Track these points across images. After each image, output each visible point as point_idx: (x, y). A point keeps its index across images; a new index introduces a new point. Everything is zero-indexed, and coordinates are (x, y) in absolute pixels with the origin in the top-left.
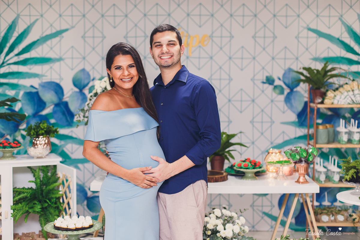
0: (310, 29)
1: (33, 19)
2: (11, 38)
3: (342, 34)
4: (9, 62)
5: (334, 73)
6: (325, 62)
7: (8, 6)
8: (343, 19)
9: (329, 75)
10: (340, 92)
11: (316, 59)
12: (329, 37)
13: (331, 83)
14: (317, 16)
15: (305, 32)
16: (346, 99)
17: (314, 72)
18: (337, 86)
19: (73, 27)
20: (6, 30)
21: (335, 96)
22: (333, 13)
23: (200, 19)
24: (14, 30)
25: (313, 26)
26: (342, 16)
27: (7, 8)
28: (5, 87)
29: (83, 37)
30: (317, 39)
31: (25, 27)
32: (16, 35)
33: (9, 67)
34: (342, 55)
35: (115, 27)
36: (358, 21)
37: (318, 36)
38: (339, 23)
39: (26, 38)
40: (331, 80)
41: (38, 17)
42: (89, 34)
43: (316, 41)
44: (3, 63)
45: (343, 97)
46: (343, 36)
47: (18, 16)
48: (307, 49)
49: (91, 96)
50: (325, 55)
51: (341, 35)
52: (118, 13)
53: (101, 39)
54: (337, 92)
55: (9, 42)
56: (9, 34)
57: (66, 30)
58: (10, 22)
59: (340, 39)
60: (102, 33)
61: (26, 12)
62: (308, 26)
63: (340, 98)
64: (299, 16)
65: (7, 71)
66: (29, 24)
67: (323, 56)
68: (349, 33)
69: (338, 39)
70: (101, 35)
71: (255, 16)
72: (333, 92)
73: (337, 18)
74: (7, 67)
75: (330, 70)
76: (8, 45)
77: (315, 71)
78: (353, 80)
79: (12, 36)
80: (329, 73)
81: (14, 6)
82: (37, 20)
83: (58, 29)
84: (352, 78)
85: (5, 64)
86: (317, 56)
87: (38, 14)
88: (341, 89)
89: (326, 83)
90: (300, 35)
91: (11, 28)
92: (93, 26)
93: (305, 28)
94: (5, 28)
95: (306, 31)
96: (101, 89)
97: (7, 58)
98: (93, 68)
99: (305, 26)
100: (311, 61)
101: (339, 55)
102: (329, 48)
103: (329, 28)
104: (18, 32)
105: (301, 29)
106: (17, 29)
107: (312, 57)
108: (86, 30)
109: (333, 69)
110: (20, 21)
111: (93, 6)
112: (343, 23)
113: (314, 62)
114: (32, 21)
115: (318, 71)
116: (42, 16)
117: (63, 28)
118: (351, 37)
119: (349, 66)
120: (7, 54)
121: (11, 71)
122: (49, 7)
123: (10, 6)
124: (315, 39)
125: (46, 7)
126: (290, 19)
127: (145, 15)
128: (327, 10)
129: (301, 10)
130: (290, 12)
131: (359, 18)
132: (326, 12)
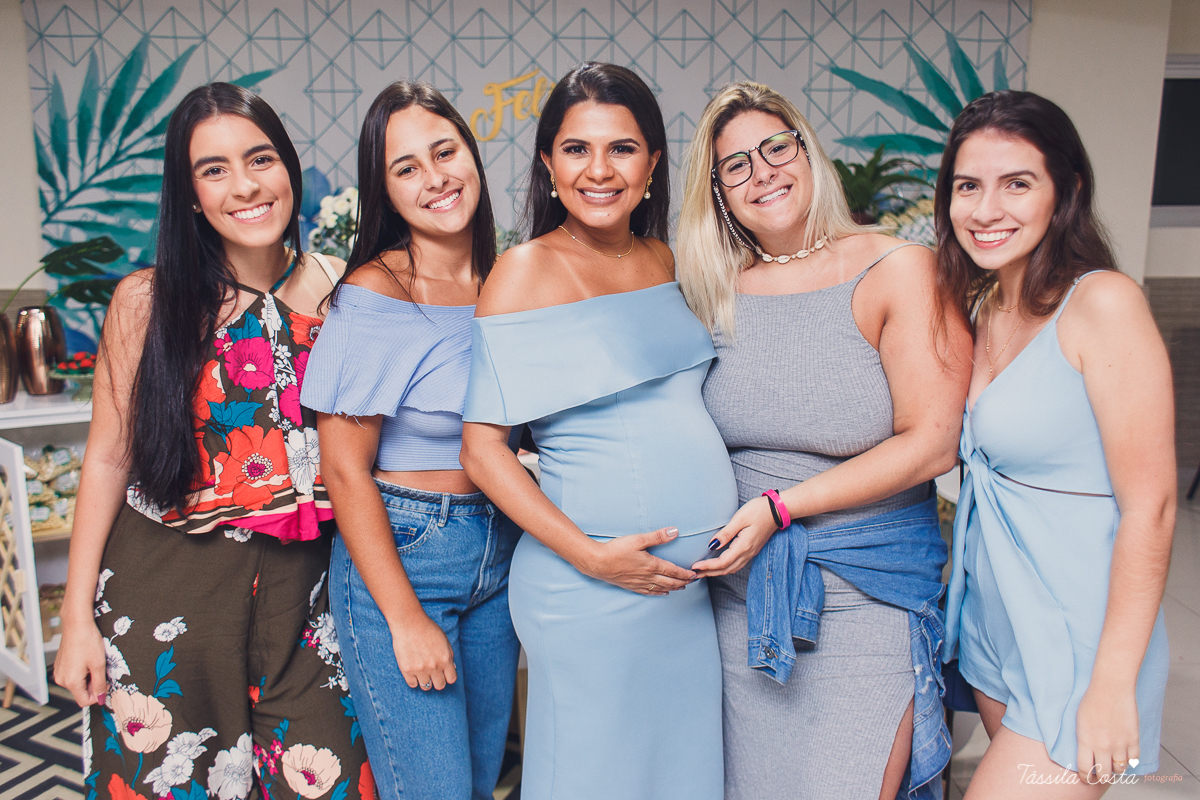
0: (837, 71)
1: (184, 46)
2: (131, 94)
3: (909, 80)
4: (132, 151)
5: (893, 171)
6: (874, 149)
7: (120, 12)
8: (913, 46)
9: (885, 177)
10: (910, 217)
11: (848, 141)
12: (880, 89)
13: (889, 197)
14: (855, 38)
15: (825, 79)
16: (924, 234)
17: (849, 172)
18: (901, 203)
19: (282, 67)
20: (118, 72)
21: (899, 226)
22: (891, 30)
23: (583, 45)
24: (139, 73)
25: (843, 63)
26: (910, 38)
27: (117, 18)
28: (127, 211)
29: (309, 91)
30: (852, 94)
31: (166, 65)
32: (143, 85)
33: (133, 164)
34: (908, 131)
35: (382, 68)
36: (946, 50)
37: (854, 88)
38: (905, 53)
39: (168, 92)
40: (887, 191)
41: (197, 42)
42: (322, 83)
43: (850, 99)
44: (118, 154)
45: (917, 229)
46: (911, 86)
47: (146, 39)
48: (829, 118)
49: (317, 236)
50: (869, 131)
51: (907, 84)
52: (389, 31)
53: (351, 96)
54: (903, 218)
55: (128, 102)
56: (127, 85)
57: (266, 74)
58: (127, 50)
59: (905, 92)
60: (353, 81)
61: (165, 28)
62: (832, 62)
63: (912, 231)
64: (811, 39)
65: (129, 173)
66: (174, 59)
67: (863, 134)
68: (925, 80)
69: (900, 93)
70: (350, 86)
71: (712, 38)
72: (894, 217)
73: (899, 43)
74: (127, 164)
75: (886, 167)
76: (127, 110)
77: (852, 170)
79: (133, 89)
80: (884, 174)
81: (132, 13)
82: (193, 48)
83: (247, 72)
85: (123, 157)
86: (852, 133)
87: (195, 34)
88: (911, 212)
89: (878, 197)
90: (814, 85)
91: (132, 66)
92: (331, 63)
93: (824, 68)
94: (116, 70)
95: (827, 73)
96: (336, 217)
97: (128, 141)
98: (336, 165)
99: (825, 61)
100: (838, 145)
101: (900, 130)
102: (878, 114)
103: (880, 67)
104: (148, 79)
105: (816, 69)
106: (145, 71)
107: (839, 136)
108: (314, 75)
109: (894, 163)
110: (151, 50)
111: (328, 15)
112: (914, 56)
113: (844, 148)
114: (182, 50)
115: (858, 167)
116: (204, 38)
117: (259, 67)
118: (929, 88)
119: (922, 157)
120: (126, 132)
121: (138, 172)
122: (219, 16)
123: (124, 13)
124: (847, 94)
125: (213, 16)
126: (792, 47)
127: (454, 38)
128: (877, 24)
129: (818, 25)
130: (792, 30)
131: (952, 41)
132: (874, 31)
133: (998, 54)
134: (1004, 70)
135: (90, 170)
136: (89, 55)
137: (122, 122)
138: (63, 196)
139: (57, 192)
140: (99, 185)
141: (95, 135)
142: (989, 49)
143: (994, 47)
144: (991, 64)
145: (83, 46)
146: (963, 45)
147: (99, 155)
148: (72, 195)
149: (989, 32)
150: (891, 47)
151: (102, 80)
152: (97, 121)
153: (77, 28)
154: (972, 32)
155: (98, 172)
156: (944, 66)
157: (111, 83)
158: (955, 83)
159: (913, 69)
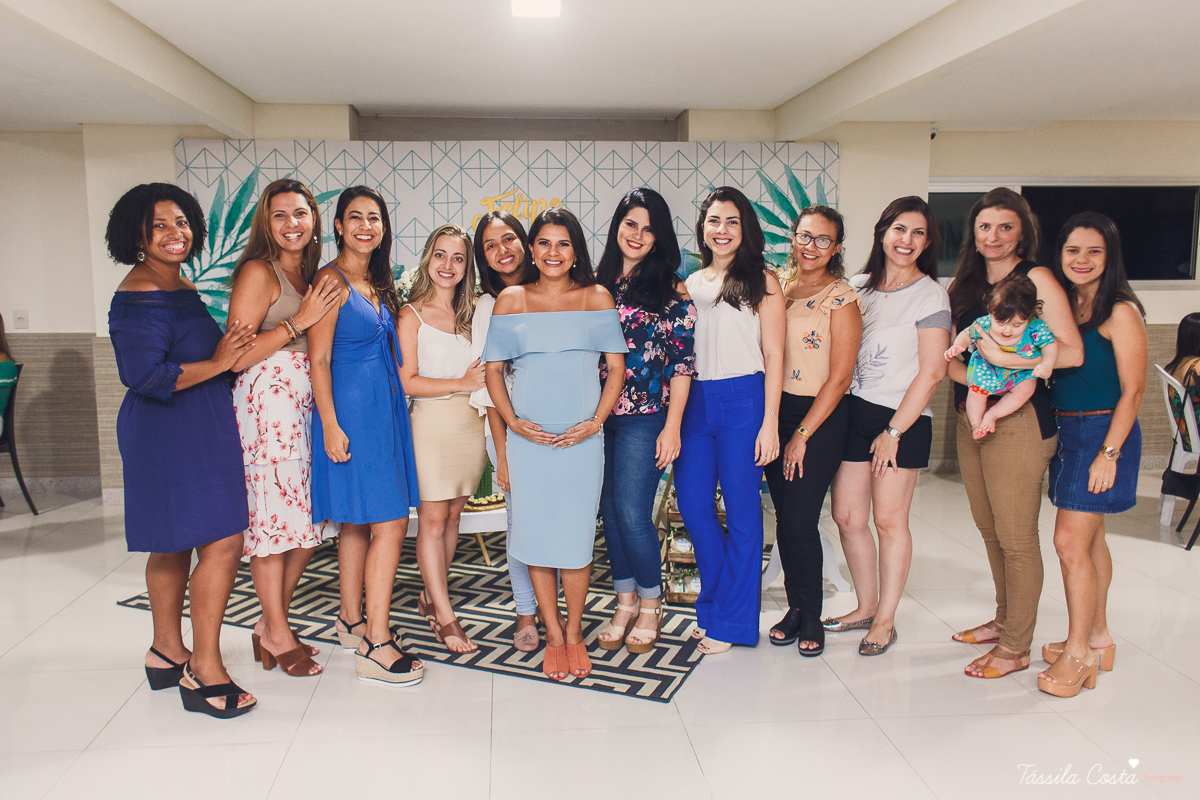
2: (246, 205)
3: (761, 195)
7: (241, 153)
8: (763, 174)
14: (725, 169)
20: (238, 192)
22: (749, 164)
23: (547, 174)
24: (252, 192)
26: (761, 169)
27: (238, 156)
35: (414, 187)
36: (785, 176)
38: (758, 179)
41: (290, 171)
44: (235, 245)
46: (763, 199)
47: (257, 169)
51: (760, 198)
52: (419, 164)
55: (244, 211)
56: (244, 199)
58: (244, 178)
59: (759, 203)
60: (395, 196)
61: (270, 163)
64: (697, 169)
68: (772, 195)
70: (393, 201)
71: (632, 169)
73: (754, 172)
76: (243, 216)
78: (778, 266)
79: (248, 202)
81: (249, 153)
83: (324, 191)
84: (775, 264)
85: (238, 247)
87: (290, 166)
91: (246, 189)
92: (381, 185)
93: (706, 187)
94: (236, 190)
97: (242, 237)
99: (707, 183)
105: (700, 189)
110: (260, 176)
111: (378, 154)
112: (763, 179)
116: (296, 169)
117: (332, 188)
118: (774, 201)
119: (772, 244)
120: (242, 230)
122: (306, 154)
123: (244, 153)
125: (302, 154)
126: (684, 175)
127: (461, 168)
128: (739, 159)
129: (700, 161)
130: (684, 164)
131: (788, 171)
132: (738, 163)
133: (819, 178)
134: (823, 189)
135: (216, 256)
136: (218, 181)
137: (239, 224)
138: (198, 273)
139: (194, 270)
140: (222, 266)
141: (221, 232)
142: (813, 176)
143: (816, 174)
144: (815, 184)
145: (214, 174)
146: (795, 173)
147: (223, 246)
148: (203, 273)
149: (812, 165)
150: (749, 174)
151: (227, 196)
152: (222, 224)
153: (212, 162)
154: (801, 164)
155: (222, 257)
156: (784, 187)
157: (232, 199)
158: (791, 197)
159: (764, 189)
